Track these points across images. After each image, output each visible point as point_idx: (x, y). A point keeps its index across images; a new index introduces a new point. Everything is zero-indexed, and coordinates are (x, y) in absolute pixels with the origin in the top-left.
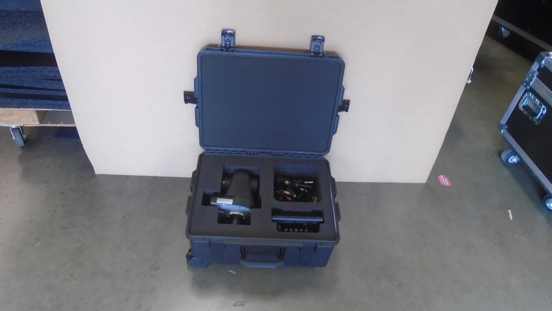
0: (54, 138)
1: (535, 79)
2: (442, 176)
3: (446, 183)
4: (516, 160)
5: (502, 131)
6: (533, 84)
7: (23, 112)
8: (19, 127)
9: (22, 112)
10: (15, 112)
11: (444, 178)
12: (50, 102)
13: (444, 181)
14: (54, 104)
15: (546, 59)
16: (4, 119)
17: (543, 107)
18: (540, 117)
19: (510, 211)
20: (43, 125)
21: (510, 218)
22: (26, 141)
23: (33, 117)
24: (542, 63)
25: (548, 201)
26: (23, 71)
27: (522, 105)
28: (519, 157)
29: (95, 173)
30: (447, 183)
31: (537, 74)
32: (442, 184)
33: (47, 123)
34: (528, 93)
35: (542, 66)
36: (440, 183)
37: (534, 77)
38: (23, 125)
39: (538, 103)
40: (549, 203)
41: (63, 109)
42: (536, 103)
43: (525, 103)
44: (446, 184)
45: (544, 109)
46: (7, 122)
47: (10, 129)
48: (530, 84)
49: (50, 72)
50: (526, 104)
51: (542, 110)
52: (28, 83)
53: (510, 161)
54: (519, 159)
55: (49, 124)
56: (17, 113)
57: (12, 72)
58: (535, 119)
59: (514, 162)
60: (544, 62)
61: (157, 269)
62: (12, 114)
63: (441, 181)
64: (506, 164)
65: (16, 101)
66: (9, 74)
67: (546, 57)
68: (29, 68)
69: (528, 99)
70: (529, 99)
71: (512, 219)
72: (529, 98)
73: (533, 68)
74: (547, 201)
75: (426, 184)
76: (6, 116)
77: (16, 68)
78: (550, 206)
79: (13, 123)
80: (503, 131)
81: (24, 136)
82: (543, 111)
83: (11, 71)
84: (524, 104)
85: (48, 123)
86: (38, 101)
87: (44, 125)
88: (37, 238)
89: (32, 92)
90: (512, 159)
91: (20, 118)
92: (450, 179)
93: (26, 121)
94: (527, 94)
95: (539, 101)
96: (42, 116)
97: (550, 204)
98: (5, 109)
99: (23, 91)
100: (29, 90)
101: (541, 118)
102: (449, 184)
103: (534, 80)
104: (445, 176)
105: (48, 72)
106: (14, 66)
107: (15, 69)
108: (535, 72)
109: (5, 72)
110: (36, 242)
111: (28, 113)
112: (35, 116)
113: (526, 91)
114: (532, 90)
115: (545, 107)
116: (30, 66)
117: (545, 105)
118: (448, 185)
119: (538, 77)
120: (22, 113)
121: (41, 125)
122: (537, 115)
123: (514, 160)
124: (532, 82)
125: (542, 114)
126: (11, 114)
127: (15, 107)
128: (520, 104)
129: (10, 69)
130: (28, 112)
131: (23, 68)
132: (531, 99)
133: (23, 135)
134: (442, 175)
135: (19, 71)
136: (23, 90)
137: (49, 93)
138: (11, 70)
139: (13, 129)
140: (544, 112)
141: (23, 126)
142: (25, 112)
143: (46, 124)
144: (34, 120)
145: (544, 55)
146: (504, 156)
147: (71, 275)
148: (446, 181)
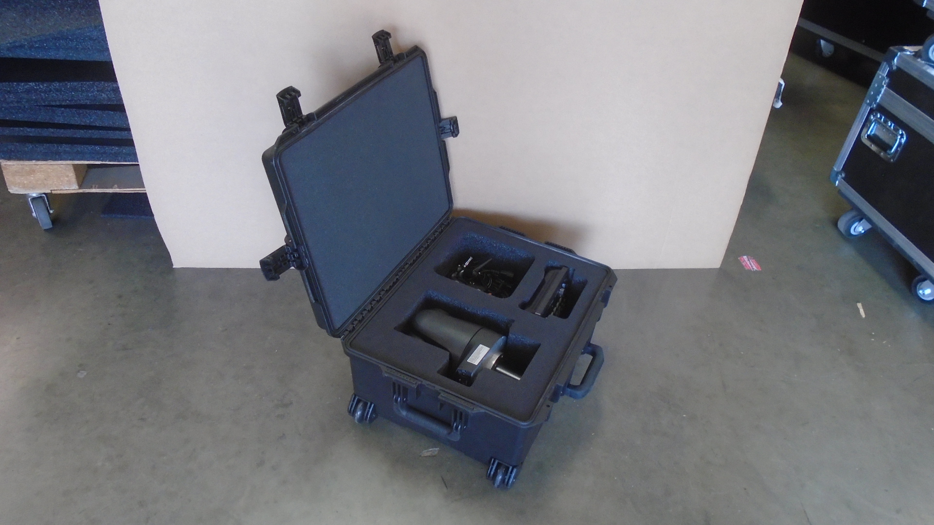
0: (102, 216)
1: (885, 90)
2: (745, 257)
3: (752, 267)
4: (862, 228)
5: (837, 182)
6: (881, 98)
7: (51, 167)
8: (44, 195)
9: (49, 168)
10: (38, 167)
11: (748, 260)
12: (98, 148)
13: (750, 263)
14: (105, 153)
15: (900, 55)
16: (19, 181)
17: (901, 133)
18: (896, 150)
19: (859, 305)
20: (84, 190)
21: (861, 316)
22: (55, 220)
23: (67, 176)
24: (894, 64)
25: (920, 286)
26: (57, 90)
27: (866, 135)
28: (869, 221)
29: (172, 265)
30: (754, 267)
31: (887, 81)
32: (746, 269)
33: (91, 187)
34: (875, 114)
35: (894, 68)
36: (743, 266)
37: (883, 86)
38: (51, 190)
39: (892, 127)
40: (921, 289)
41: (120, 162)
42: (889, 128)
43: (871, 132)
44: (753, 269)
45: (902, 135)
46: (24, 187)
47: (29, 199)
48: (877, 100)
49: (102, 91)
50: (873, 133)
51: (899, 137)
52: (61, 117)
53: (852, 232)
54: (869, 226)
55: (95, 188)
56: (42, 169)
57: (38, 92)
58: (889, 154)
59: (861, 232)
60: (897, 60)
61: (286, 406)
62: (34, 171)
63: (744, 264)
64: (847, 237)
65: (41, 148)
66: (34, 96)
67: (899, 54)
68: (66, 84)
69: (874, 125)
70: (876, 124)
71: (864, 316)
72: (877, 121)
73: (881, 73)
74: (917, 287)
75: (720, 269)
76: (22, 176)
77: (45, 85)
78: (924, 294)
79: (33, 188)
80: (839, 182)
81: (51, 212)
82: (901, 139)
83: (37, 89)
84: (869, 133)
85: (94, 186)
86: (79, 148)
87: (86, 190)
88: (81, 365)
89: (68, 133)
90: (856, 227)
91: (45, 179)
92: (758, 262)
93: (55, 184)
94: (874, 116)
95: (893, 125)
96: (83, 175)
97: (923, 291)
98: (21, 162)
99: (53, 133)
100: (62, 131)
101: (898, 150)
102: (758, 268)
103: (882, 92)
104: (749, 257)
105: (98, 91)
106: (44, 80)
107: (43, 86)
108: (883, 78)
109: (28, 91)
110: (79, 372)
111: (61, 169)
112: (72, 175)
113: (871, 111)
114: (881, 109)
115: (904, 132)
116: (69, 81)
117: (903, 129)
118: (756, 270)
119: (889, 86)
120: (49, 170)
121: (81, 191)
122: (892, 148)
123: (859, 228)
124: (880, 95)
125: (900, 143)
126: (32, 172)
127: (38, 160)
128: (862, 134)
129: (36, 86)
130: (60, 167)
131: (56, 85)
132: (880, 123)
133: (50, 209)
134: (744, 255)
135: (51, 90)
136: (52, 130)
137: (96, 134)
138: (38, 87)
139: (34, 199)
140: (903, 141)
141: (51, 193)
142: (56, 166)
143: (90, 189)
144: (69, 182)
145: (896, 51)
146: (841, 225)
147: (142, 419)
148: (752, 264)
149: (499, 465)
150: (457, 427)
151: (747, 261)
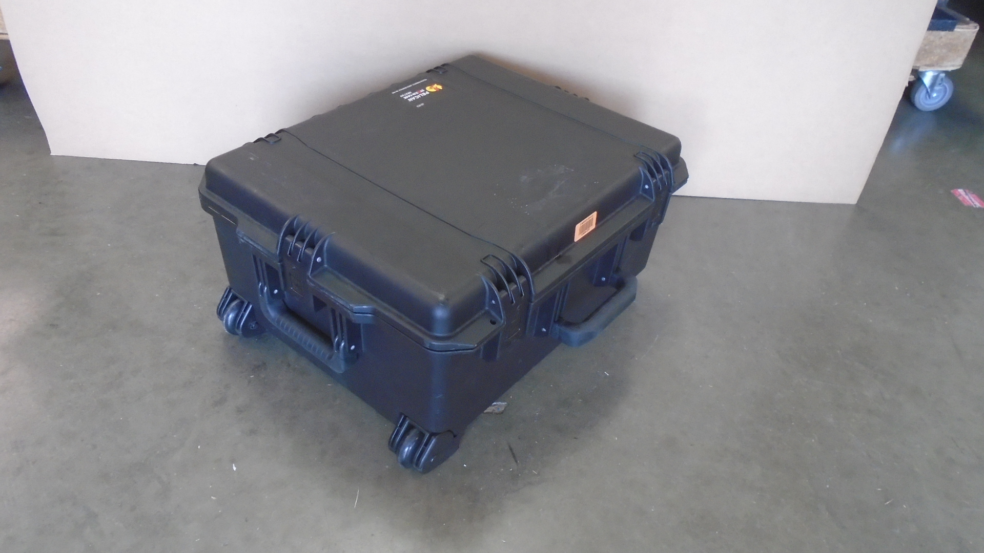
2: (961, 191)
11: (967, 195)
13: (967, 198)
32: (965, 204)
36: (959, 201)
63: (960, 198)
102: (981, 204)
104: (967, 191)
118: (980, 207)
148: (973, 200)
149: (410, 428)
150: (339, 344)
151: (964, 195)
